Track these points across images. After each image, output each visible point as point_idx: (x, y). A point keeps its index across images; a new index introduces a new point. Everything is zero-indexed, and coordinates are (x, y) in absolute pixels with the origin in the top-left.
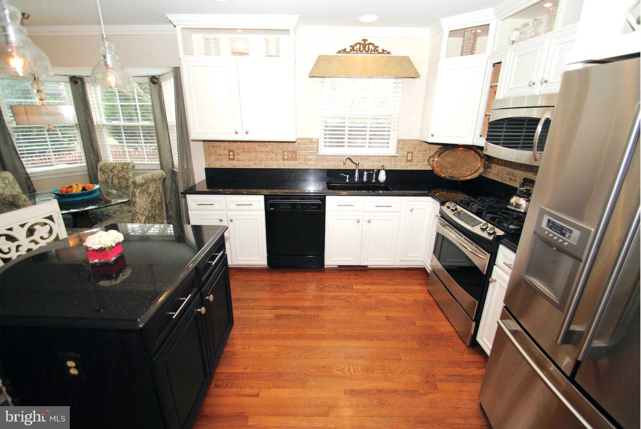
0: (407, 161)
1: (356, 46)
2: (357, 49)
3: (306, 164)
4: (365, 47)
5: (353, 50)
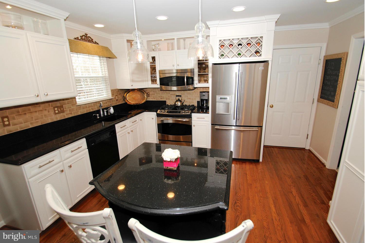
0: (117, 100)
2: (84, 38)
3: (71, 113)
4: (87, 38)
5: (82, 39)
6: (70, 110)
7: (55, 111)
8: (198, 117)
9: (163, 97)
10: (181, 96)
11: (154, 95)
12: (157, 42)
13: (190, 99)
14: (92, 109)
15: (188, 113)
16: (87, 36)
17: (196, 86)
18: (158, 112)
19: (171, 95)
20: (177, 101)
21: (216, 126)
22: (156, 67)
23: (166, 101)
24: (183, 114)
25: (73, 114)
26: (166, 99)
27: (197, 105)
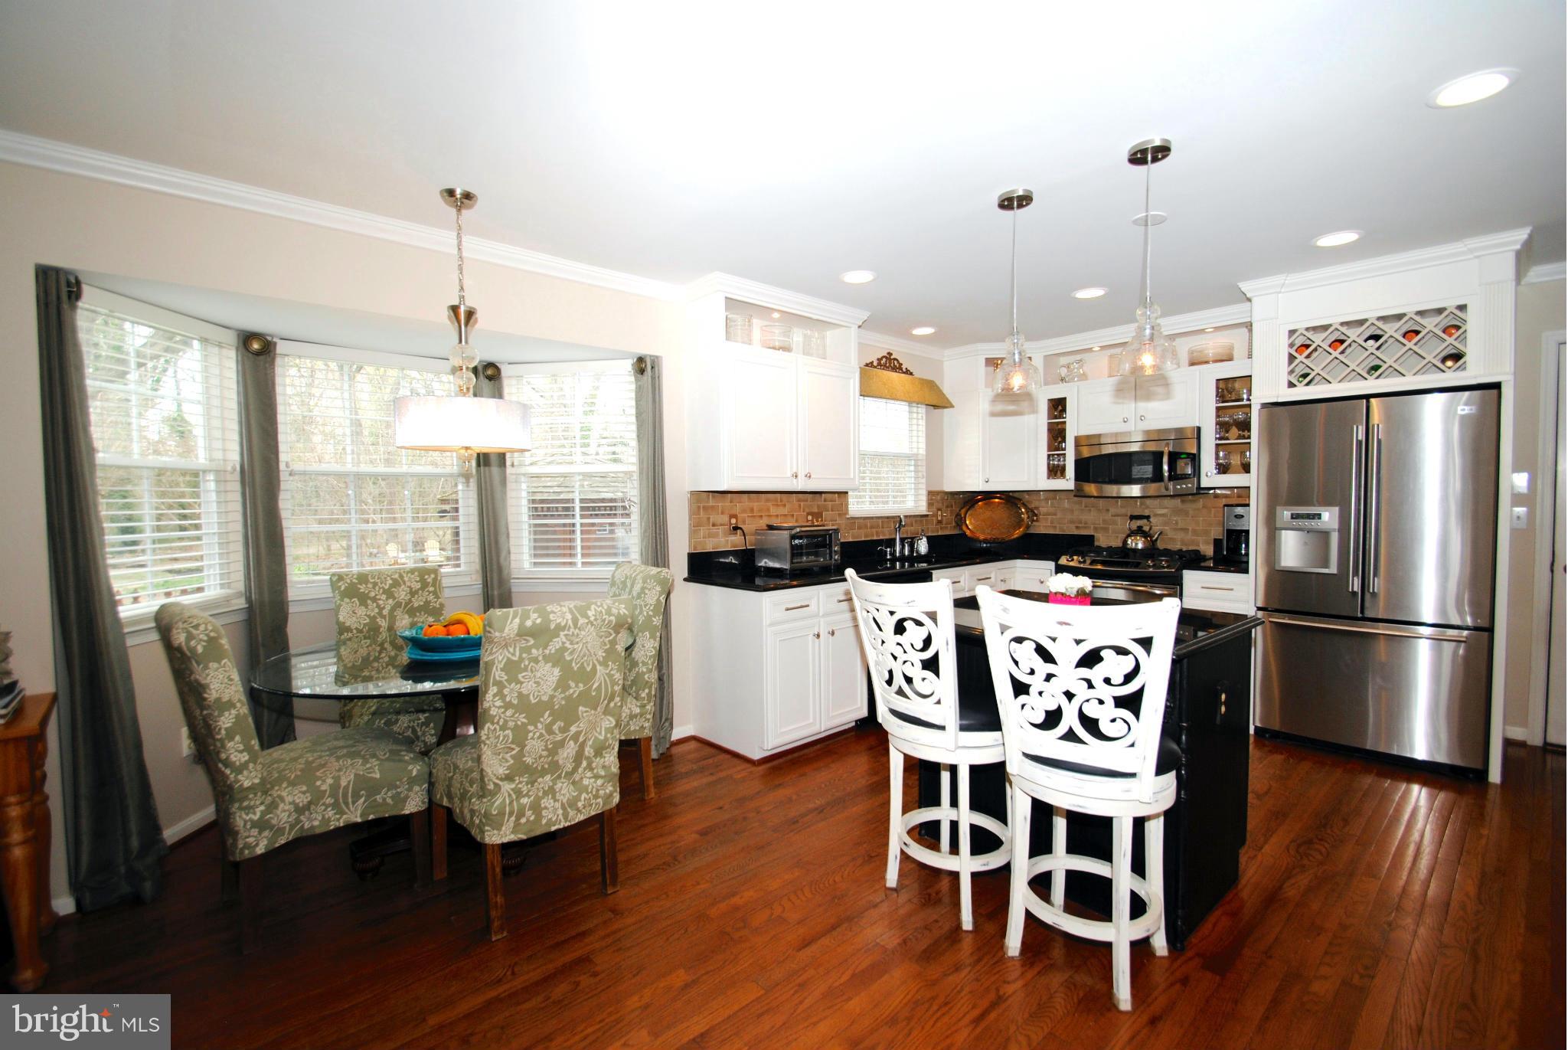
1: (883, 360)
2: (883, 363)
4: (890, 363)
5: (879, 364)
8: (1204, 585)
9: (1086, 523)
10: (1148, 518)
11: (1055, 514)
12: (1078, 357)
13: (1185, 530)
15: (1169, 568)
16: (892, 357)
17: (1205, 484)
18: (1060, 562)
19: (1112, 515)
20: (1132, 533)
21: (1277, 615)
22: (1065, 430)
23: (1093, 536)
24: (1151, 570)
26: (1096, 529)
27: (1211, 552)
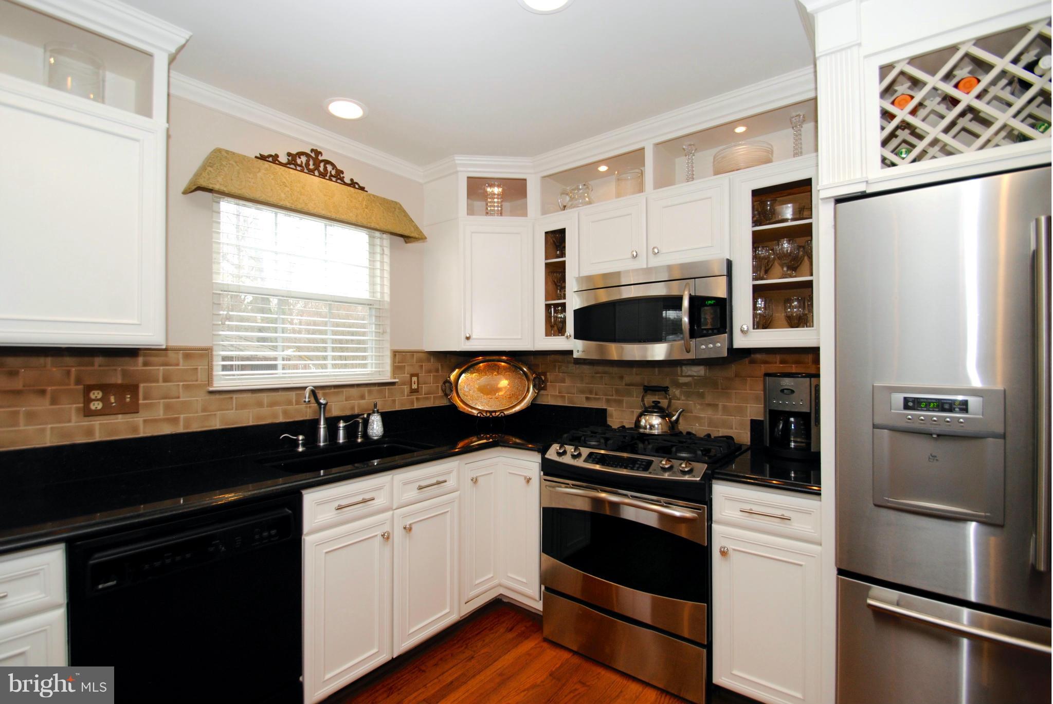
0: (413, 391)
1: (300, 158)
2: (302, 161)
3: (175, 421)
4: (317, 165)
5: (293, 162)
6: (168, 407)
7: (88, 401)
8: (747, 507)
9: (596, 394)
10: (665, 390)
11: (564, 382)
13: (714, 405)
14: (285, 413)
15: (690, 472)
16: (320, 158)
17: (740, 342)
18: (552, 454)
19: (626, 385)
20: (647, 411)
21: (876, 590)
22: (565, 271)
23: (605, 411)
24: (666, 475)
25: (181, 423)
26: (608, 401)
27: (749, 439)
